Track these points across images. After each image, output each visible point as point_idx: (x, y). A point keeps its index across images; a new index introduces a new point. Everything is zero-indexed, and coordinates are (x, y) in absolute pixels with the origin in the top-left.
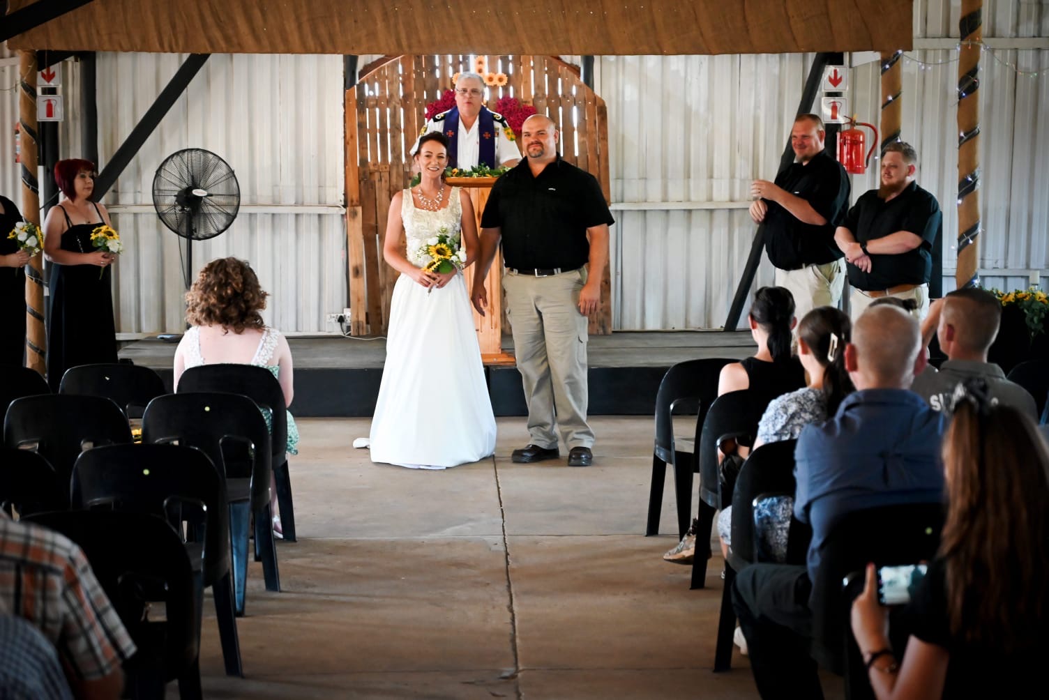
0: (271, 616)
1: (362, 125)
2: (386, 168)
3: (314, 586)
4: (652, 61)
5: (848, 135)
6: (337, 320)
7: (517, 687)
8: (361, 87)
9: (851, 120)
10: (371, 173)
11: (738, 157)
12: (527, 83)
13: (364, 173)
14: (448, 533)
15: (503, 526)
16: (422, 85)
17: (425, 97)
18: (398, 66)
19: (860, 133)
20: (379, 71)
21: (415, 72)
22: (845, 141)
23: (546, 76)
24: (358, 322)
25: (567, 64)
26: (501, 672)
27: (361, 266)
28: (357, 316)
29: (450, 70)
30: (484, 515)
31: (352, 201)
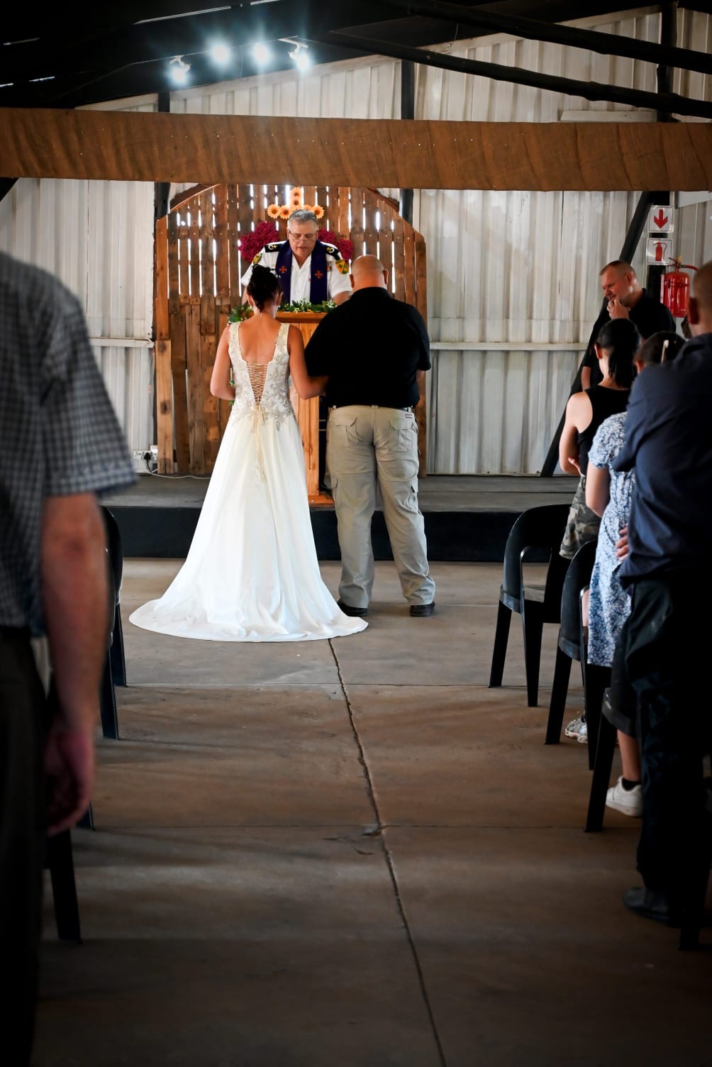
0: (113, 765)
1: (173, 256)
2: (197, 301)
3: (153, 734)
4: (473, 196)
5: (673, 278)
6: (143, 457)
7: (383, 844)
8: (172, 217)
9: (676, 262)
10: (182, 306)
11: (558, 298)
12: (344, 216)
13: (174, 306)
14: (283, 680)
15: (339, 675)
16: (235, 216)
17: (239, 229)
18: (211, 196)
19: (685, 275)
20: (192, 201)
21: (229, 202)
22: (669, 284)
23: (364, 210)
24: (165, 459)
25: (385, 198)
26: (364, 828)
27: (170, 402)
28: (165, 454)
29: (265, 201)
30: (316, 663)
31: (161, 335)
